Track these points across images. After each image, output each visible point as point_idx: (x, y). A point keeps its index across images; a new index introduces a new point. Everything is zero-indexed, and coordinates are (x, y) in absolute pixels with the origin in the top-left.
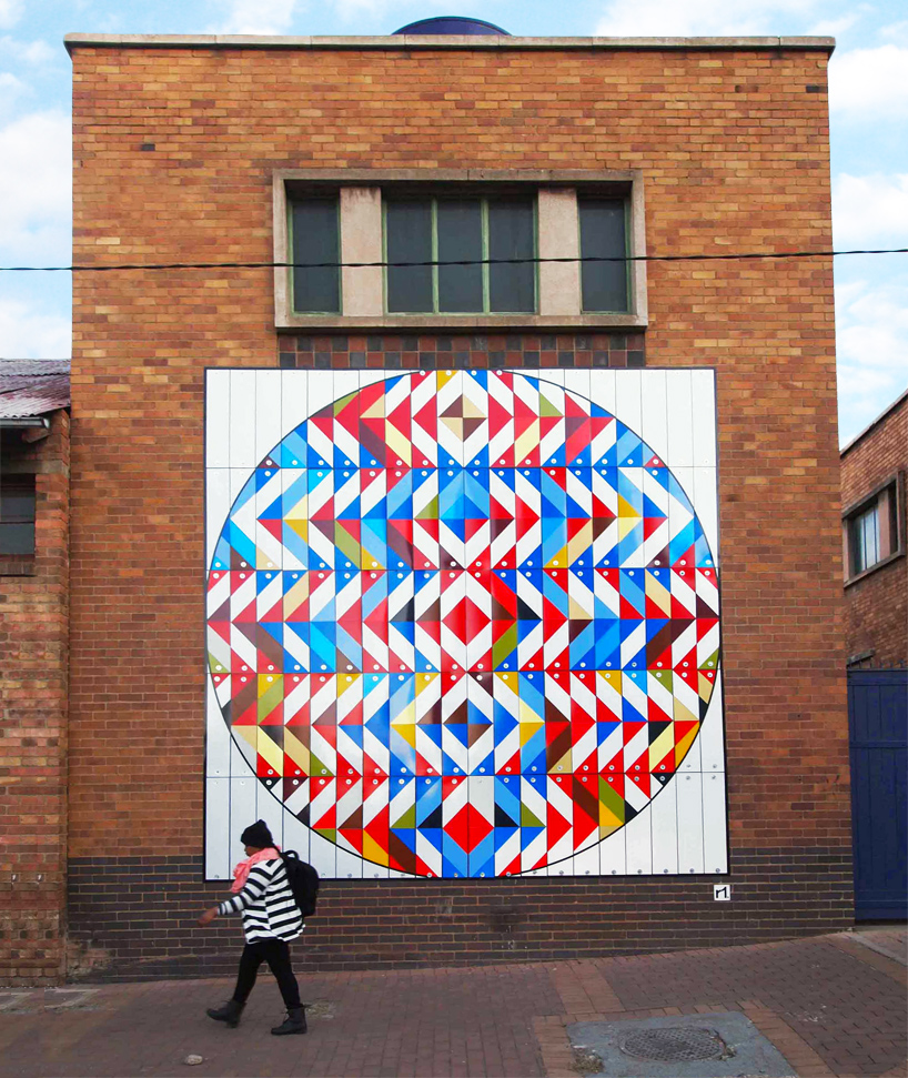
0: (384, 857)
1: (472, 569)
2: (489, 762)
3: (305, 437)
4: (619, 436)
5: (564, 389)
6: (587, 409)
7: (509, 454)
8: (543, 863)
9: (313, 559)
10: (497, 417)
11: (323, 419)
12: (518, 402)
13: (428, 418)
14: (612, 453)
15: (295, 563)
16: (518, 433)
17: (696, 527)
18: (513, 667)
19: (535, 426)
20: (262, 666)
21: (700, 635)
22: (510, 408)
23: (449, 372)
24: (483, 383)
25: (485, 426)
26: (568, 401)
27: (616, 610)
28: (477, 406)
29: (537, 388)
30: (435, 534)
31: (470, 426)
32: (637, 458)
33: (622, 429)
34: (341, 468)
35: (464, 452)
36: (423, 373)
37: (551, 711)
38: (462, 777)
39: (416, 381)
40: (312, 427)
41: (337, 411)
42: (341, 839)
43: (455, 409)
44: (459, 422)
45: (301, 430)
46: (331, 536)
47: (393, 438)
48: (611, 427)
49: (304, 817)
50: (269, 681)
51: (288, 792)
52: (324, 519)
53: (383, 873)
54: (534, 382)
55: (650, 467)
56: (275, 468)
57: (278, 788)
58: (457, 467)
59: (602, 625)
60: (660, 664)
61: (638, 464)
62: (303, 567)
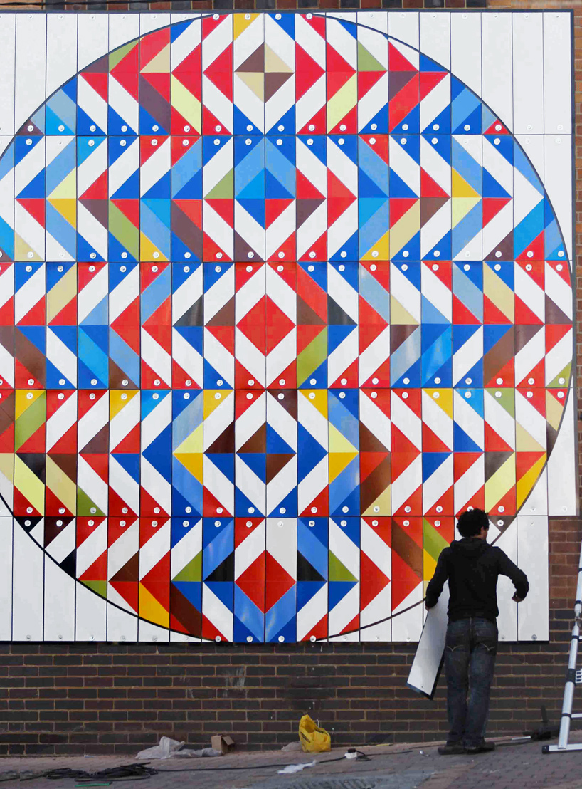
0: (164, 616)
1: (274, 261)
2: (290, 502)
3: (74, 96)
4: (453, 96)
5: (387, 36)
6: (415, 61)
7: (320, 118)
8: (354, 626)
9: (82, 248)
10: (306, 72)
11: (96, 74)
12: (331, 52)
13: (223, 73)
14: (444, 118)
15: (60, 253)
16: (330, 92)
17: (546, 210)
18: (322, 383)
19: (352, 83)
20: (21, 381)
21: (549, 344)
22: (321, 60)
23: (247, 16)
24: (289, 28)
25: (290, 84)
26: (392, 50)
27: (447, 313)
28: (282, 57)
29: (355, 36)
30: (229, 218)
31: (273, 83)
32: (475, 123)
33: (458, 86)
34: (116, 135)
35: (264, 115)
36: (216, 17)
37: (366, 439)
38: (258, 518)
39: (208, 27)
40: (83, 85)
41: (113, 63)
42: (113, 594)
43: (256, 61)
44: (259, 78)
45: (70, 88)
46: (103, 219)
47: (181, 98)
48: (444, 85)
49: (69, 565)
50: (29, 400)
51: (51, 534)
52: (95, 198)
53: (163, 636)
54: (352, 28)
55: (491, 135)
56: (37, 136)
57: (39, 530)
58: (256, 134)
59: (430, 332)
60: (500, 381)
61: (476, 130)
62: (69, 258)
